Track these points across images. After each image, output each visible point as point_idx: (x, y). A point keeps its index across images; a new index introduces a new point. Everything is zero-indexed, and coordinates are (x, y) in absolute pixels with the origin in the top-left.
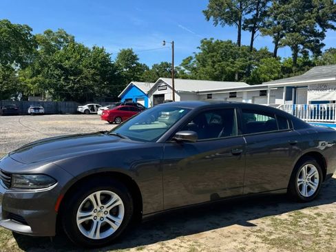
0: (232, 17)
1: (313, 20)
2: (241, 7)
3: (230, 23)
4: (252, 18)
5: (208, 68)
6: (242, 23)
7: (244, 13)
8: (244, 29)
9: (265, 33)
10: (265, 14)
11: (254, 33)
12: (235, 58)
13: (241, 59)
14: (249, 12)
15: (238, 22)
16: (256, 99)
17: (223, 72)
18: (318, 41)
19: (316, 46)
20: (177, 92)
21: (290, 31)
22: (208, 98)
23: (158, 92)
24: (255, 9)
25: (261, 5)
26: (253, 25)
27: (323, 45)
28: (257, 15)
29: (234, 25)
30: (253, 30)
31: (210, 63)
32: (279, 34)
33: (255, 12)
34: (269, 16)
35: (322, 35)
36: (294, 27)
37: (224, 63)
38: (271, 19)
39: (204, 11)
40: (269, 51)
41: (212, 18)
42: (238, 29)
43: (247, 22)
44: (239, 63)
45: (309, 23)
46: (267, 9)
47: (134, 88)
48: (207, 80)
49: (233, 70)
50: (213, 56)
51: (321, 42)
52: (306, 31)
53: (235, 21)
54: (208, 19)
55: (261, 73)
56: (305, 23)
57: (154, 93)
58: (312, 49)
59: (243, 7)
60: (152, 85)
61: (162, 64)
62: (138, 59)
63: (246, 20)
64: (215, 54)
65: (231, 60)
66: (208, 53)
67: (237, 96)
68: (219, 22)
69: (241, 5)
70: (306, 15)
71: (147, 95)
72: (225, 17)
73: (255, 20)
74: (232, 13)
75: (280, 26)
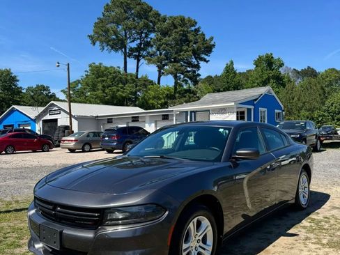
0: (118, 45)
1: (190, 53)
2: (126, 36)
3: (116, 50)
4: (136, 46)
5: (99, 93)
6: (128, 51)
7: (128, 41)
8: (129, 56)
9: (150, 61)
10: (148, 44)
11: (138, 61)
12: (124, 84)
13: (131, 85)
14: (133, 41)
15: (123, 50)
16: (158, 122)
17: (114, 97)
18: (194, 72)
19: (194, 76)
20: (74, 117)
21: (171, 62)
22: (108, 122)
23: (48, 117)
24: (138, 39)
25: (143, 35)
26: (137, 54)
27: (199, 75)
28: (141, 44)
29: (120, 52)
30: (138, 58)
31: (100, 87)
32: (161, 63)
33: (139, 41)
34: (152, 46)
35: (198, 67)
36: (175, 58)
37: (114, 88)
38: (154, 49)
39: (89, 36)
40: (149, 78)
41: (98, 43)
42: (123, 56)
43: (131, 50)
44: (129, 88)
45: (188, 55)
46: (149, 40)
47: (15, 113)
48: (98, 104)
49: (124, 95)
50: (103, 81)
51: (197, 72)
52: (184, 62)
53: (120, 48)
54: (94, 44)
55: (150, 99)
56: (184, 55)
57: (44, 118)
58: (191, 79)
59: (128, 36)
60: (41, 109)
61: (38, 86)
62: (18, 81)
63: (131, 48)
64: (105, 78)
65: (121, 85)
66: (97, 78)
67: (140, 120)
68: (106, 48)
69: (126, 33)
70: (185, 48)
71: (34, 121)
72: (111, 43)
73: (139, 49)
74: (119, 40)
75: (163, 56)
